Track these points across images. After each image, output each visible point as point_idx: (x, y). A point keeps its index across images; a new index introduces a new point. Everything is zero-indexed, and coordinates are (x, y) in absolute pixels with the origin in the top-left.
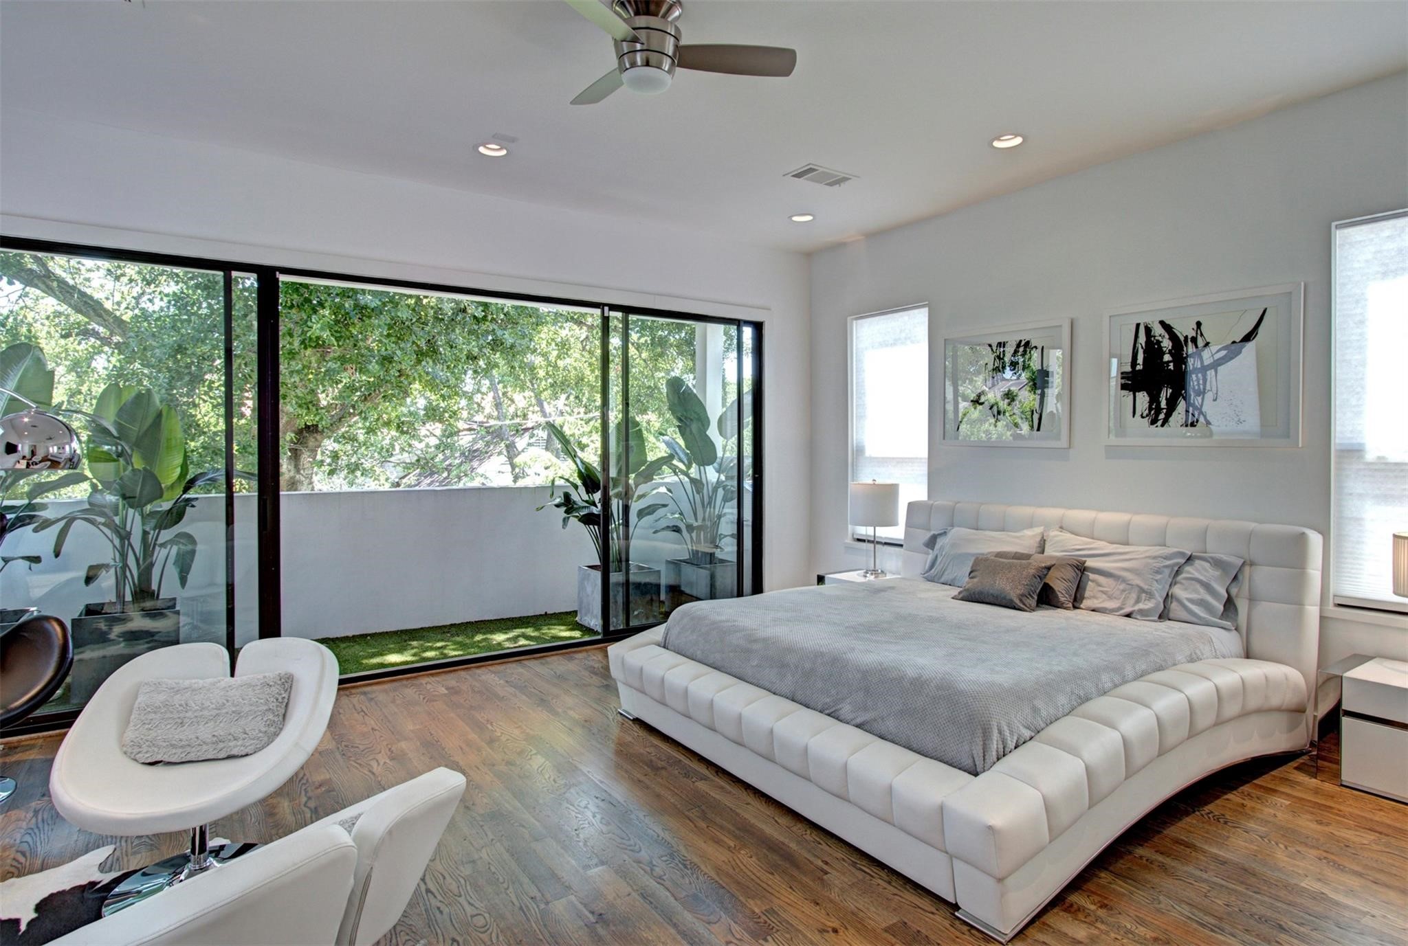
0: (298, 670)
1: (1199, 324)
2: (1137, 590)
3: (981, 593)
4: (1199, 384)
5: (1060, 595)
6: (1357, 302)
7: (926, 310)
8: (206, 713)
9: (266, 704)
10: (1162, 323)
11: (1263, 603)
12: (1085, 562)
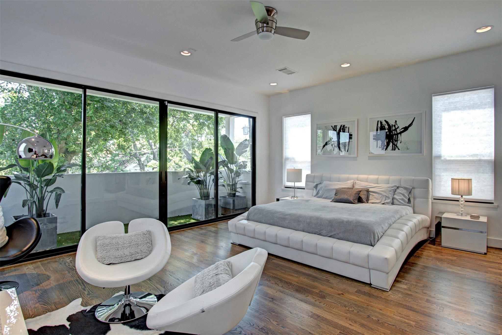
0: (151, 229)
1: (396, 121)
2: (385, 196)
3: (340, 199)
4: (396, 138)
5: (363, 199)
6: (438, 116)
7: (310, 115)
8: (125, 245)
9: (146, 241)
10: (385, 121)
11: (417, 199)
12: (369, 189)
